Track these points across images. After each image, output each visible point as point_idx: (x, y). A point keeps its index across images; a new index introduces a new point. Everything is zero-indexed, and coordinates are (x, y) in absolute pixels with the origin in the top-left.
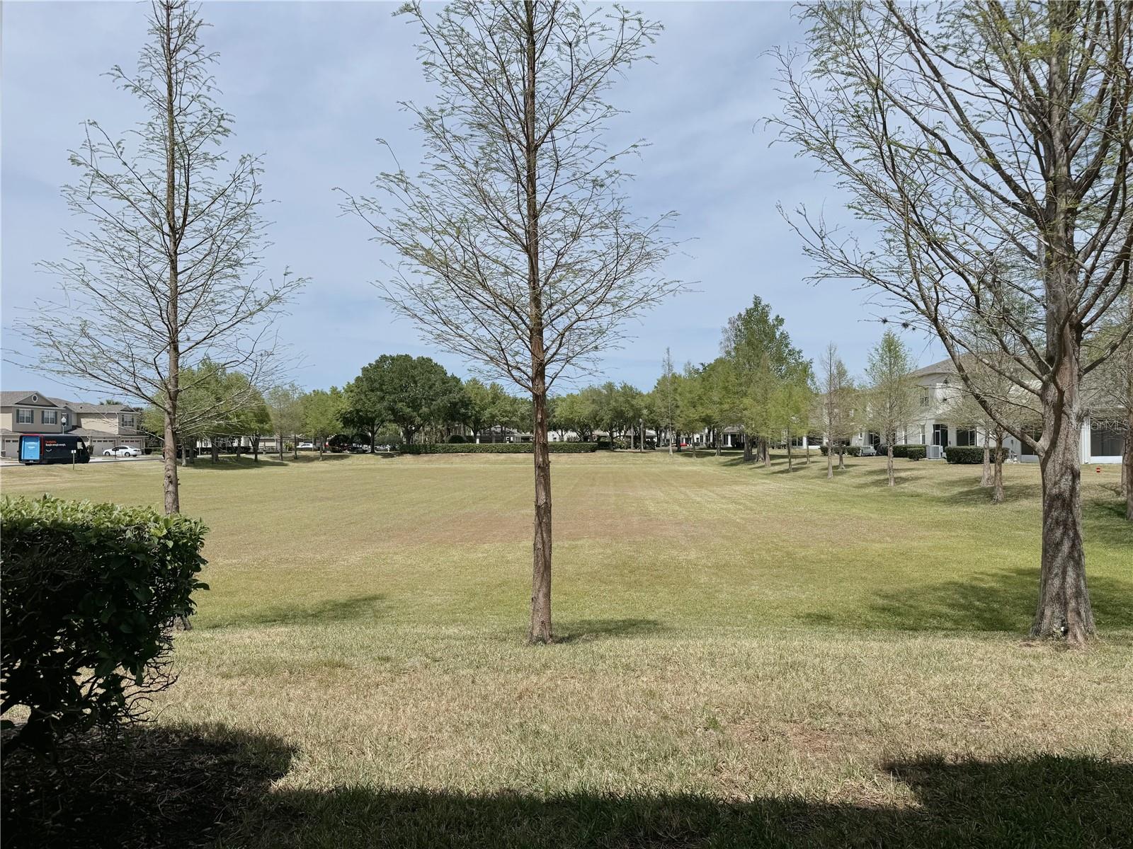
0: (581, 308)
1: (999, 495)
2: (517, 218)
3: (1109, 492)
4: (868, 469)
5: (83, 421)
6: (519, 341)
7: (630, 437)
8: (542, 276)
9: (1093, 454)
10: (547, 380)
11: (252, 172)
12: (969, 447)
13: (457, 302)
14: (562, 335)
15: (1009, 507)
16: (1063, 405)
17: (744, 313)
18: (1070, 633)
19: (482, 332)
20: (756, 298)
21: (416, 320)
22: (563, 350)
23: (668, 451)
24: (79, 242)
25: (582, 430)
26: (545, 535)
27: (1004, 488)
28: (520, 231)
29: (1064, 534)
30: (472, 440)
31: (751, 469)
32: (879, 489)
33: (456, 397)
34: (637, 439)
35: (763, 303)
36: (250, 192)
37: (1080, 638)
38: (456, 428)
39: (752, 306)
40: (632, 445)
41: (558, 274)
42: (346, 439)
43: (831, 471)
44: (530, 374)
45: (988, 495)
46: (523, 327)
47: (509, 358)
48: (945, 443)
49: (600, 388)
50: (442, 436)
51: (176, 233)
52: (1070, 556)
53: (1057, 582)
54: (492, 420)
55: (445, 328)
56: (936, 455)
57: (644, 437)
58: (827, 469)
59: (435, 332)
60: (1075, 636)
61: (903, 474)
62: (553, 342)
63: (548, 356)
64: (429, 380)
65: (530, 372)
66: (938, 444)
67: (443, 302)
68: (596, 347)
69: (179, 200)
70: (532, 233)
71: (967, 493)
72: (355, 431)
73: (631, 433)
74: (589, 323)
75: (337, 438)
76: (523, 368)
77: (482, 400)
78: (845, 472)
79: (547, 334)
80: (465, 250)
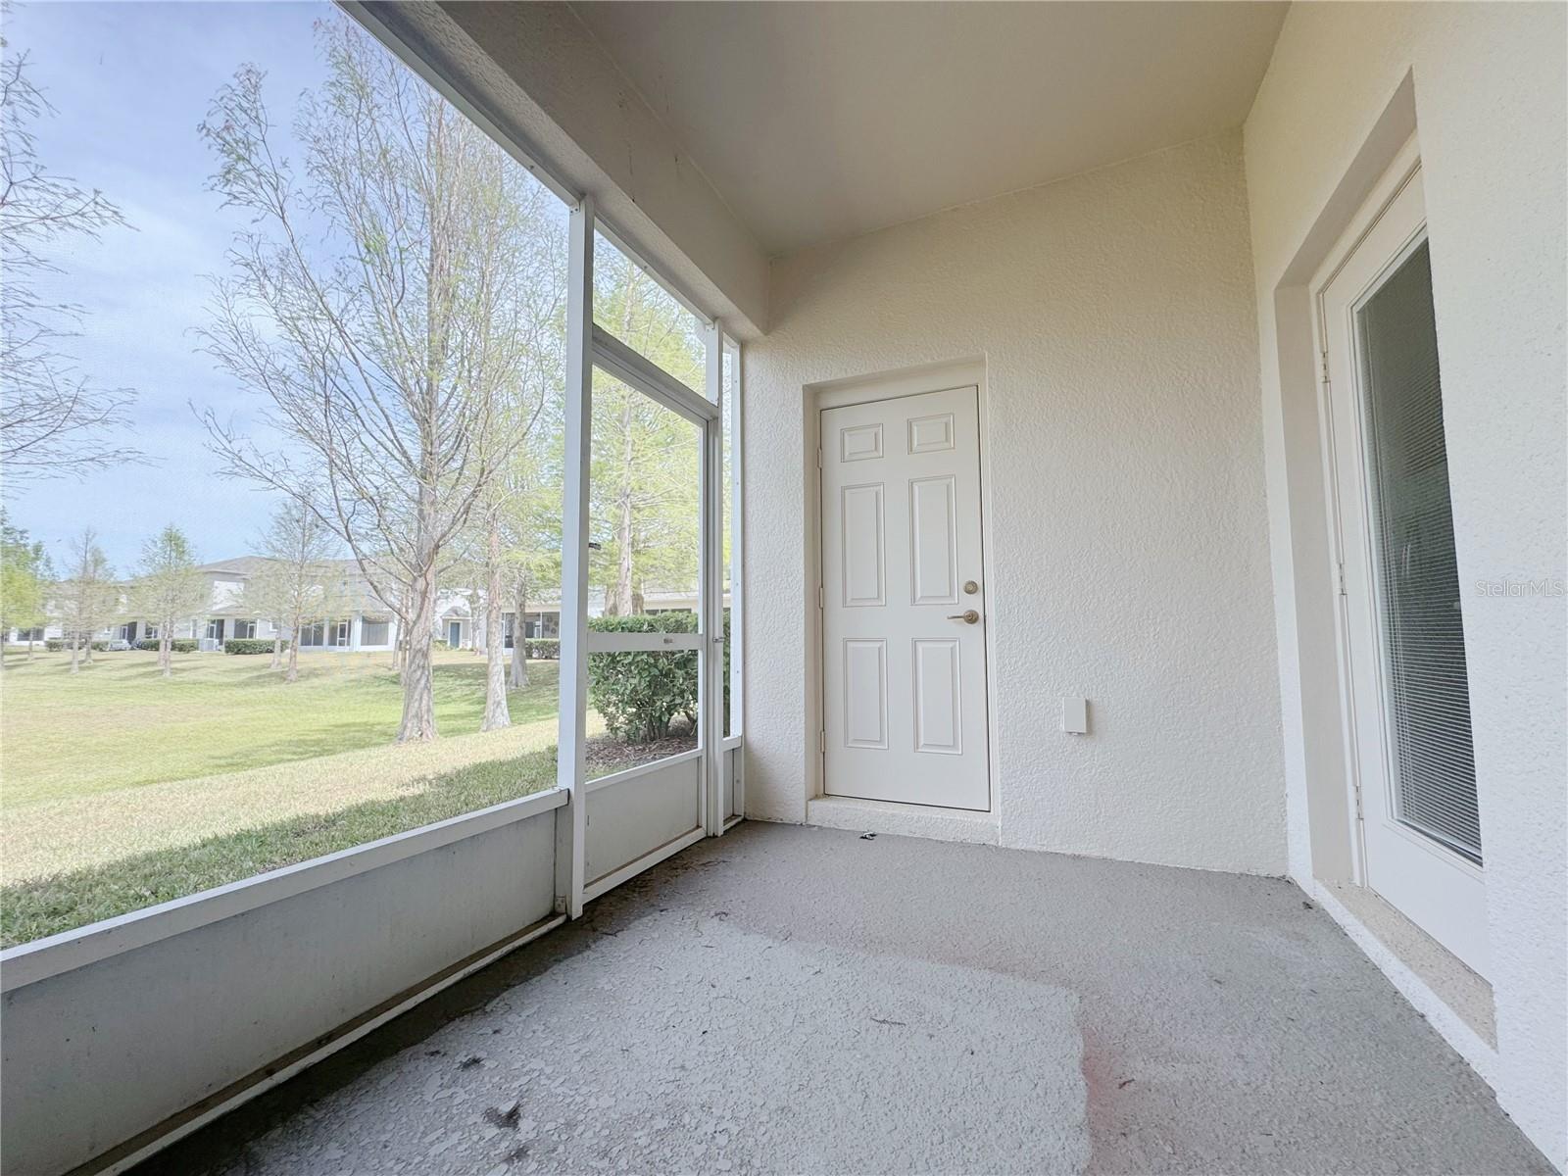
1: (293, 676)
3: (383, 669)
4: (130, 662)
9: (362, 644)
12: (247, 639)
15: (305, 684)
16: (426, 592)
18: (424, 736)
27: (298, 672)
29: (423, 673)
32: (152, 680)
37: (430, 736)
43: (76, 666)
45: (282, 677)
48: (221, 635)
52: (426, 687)
53: (416, 704)
56: (210, 647)
58: (70, 663)
60: (427, 736)
61: (178, 665)
66: (212, 637)
71: (259, 677)
78: (96, 667)
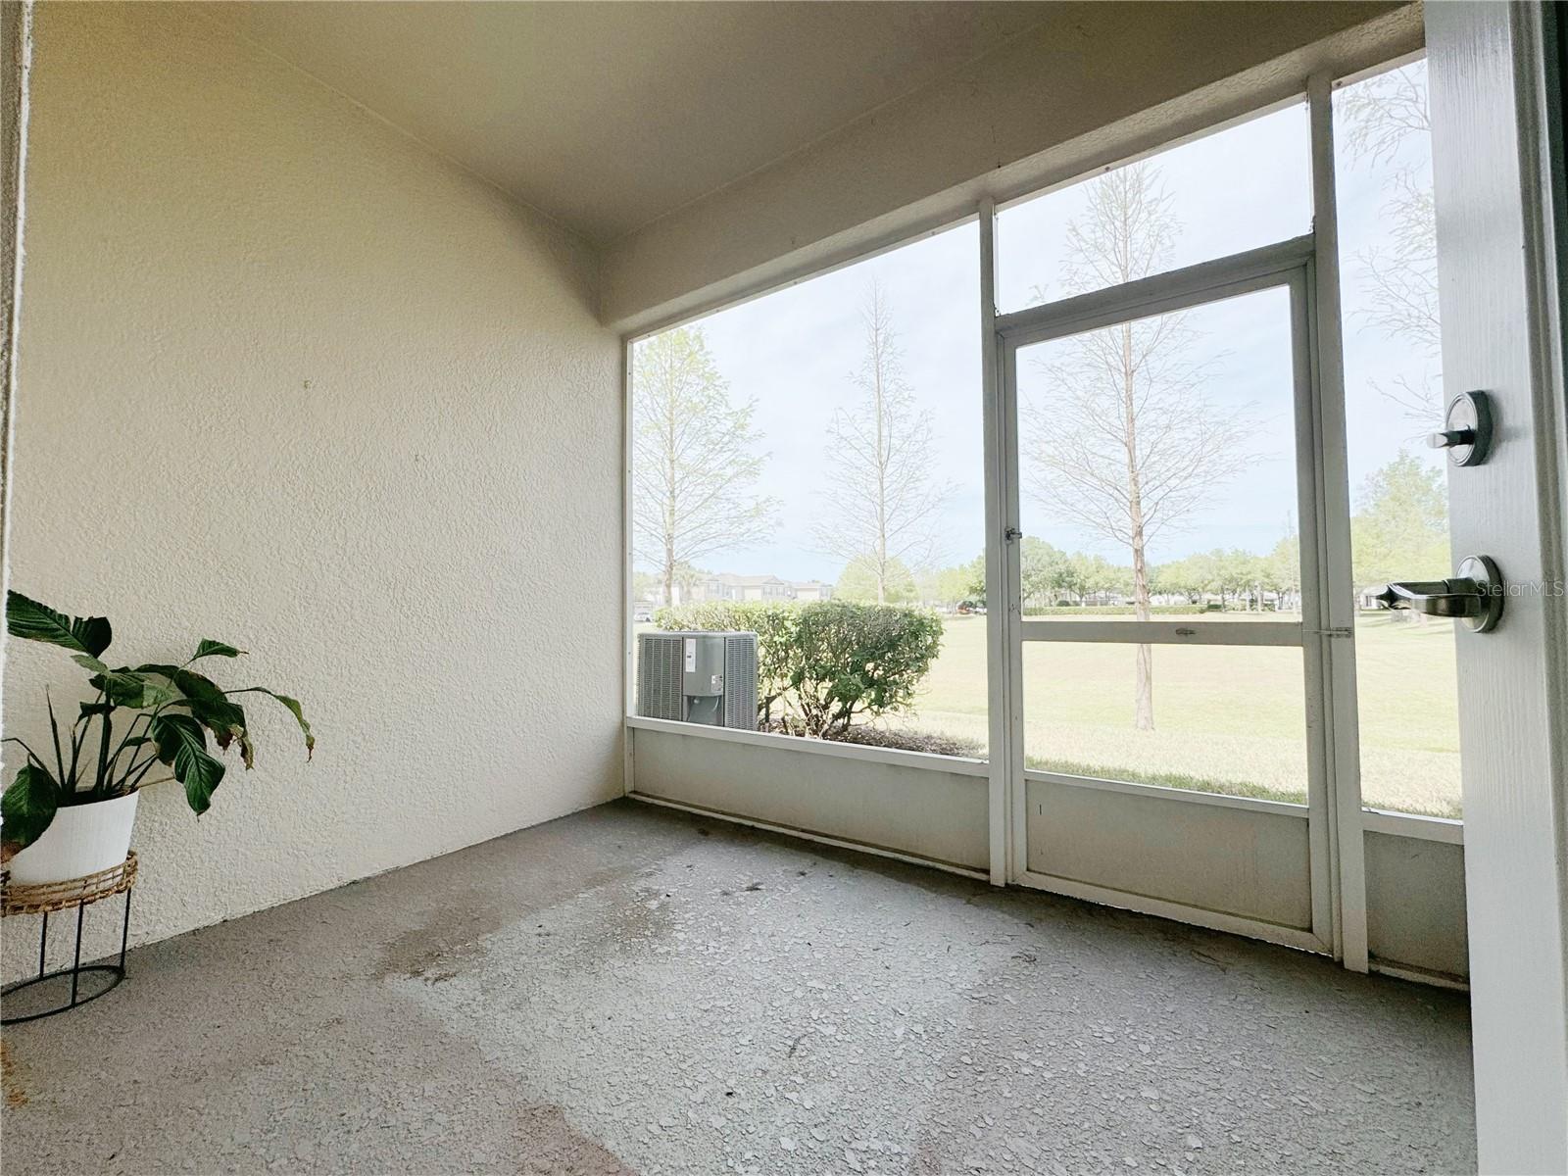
0: (1173, 482)
2: (1117, 423)
5: (799, 593)
6: (1121, 511)
7: (1245, 600)
8: (1139, 462)
10: (1145, 538)
11: (926, 421)
13: (1071, 488)
14: (1157, 504)
17: (1385, 468)
19: (1092, 506)
20: (1401, 451)
21: (1042, 503)
22: (1159, 515)
23: (1292, 613)
24: (832, 478)
25: (1190, 594)
26: (1146, 653)
28: (1122, 434)
30: (1077, 604)
31: (1400, 630)
33: (1062, 568)
34: (1253, 601)
35: (1411, 456)
36: (925, 432)
38: (1062, 594)
39: (1398, 459)
40: (1248, 607)
41: (1153, 459)
42: (971, 605)
44: (1131, 534)
46: (1125, 500)
47: (1113, 524)
49: (1207, 554)
50: (1051, 601)
51: (882, 466)
54: (1097, 587)
55: (1064, 507)
57: (1262, 600)
59: (1056, 510)
62: (1150, 509)
63: (1145, 521)
64: (1037, 554)
65: (1131, 533)
67: (1061, 489)
68: (1188, 510)
69: (884, 444)
70: (1131, 434)
72: (978, 598)
73: (1247, 596)
74: (1181, 493)
75: (964, 603)
76: (1125, 530)
77: (1087, 568)
79: (1143, 503)
80: (1077, 452)
